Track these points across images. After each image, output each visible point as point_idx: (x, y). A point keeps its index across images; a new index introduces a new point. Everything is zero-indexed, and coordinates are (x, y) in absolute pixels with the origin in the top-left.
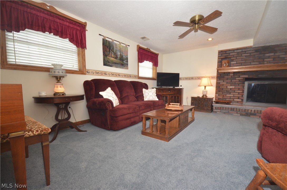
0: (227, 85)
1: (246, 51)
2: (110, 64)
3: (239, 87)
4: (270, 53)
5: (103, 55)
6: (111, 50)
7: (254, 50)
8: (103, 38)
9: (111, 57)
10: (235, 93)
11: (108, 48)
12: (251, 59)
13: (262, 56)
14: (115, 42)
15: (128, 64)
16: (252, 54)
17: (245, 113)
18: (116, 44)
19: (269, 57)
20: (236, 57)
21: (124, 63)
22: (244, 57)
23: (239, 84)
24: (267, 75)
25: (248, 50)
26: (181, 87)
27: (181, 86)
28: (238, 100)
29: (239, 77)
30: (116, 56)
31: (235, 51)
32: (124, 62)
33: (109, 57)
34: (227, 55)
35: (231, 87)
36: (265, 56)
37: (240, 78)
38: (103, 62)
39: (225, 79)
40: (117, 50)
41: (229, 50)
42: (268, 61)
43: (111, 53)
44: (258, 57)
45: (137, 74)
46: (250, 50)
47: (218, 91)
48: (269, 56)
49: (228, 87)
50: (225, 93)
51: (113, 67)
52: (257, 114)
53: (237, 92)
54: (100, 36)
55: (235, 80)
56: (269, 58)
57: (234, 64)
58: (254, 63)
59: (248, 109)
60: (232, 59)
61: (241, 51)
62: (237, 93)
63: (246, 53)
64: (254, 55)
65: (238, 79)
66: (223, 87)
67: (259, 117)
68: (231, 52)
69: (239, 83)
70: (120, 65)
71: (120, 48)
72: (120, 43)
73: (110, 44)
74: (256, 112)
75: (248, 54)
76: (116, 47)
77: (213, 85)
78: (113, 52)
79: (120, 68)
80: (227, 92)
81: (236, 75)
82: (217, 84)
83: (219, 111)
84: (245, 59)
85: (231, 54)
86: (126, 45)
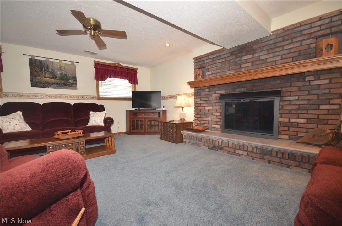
0: (205, 105)
1: (220, 56)
2: (43, 85)
3: (216, 107)
4: (248, 55)
5: (31, 76)
6: (43, 70)
7: (229, 53)
8: (31, 58)
9: (45, 77)
10: (213, 116)
11: (38, 68)
12: (226, 66)
13: (239, 61)
14: (50, 60)
15: (76, 84)
16: (227, 59)
17: (213, 145)
18: (52, 63)
19: (247, 61)
20: (211, 65)
21: (70, 83)
22: (219, 64)
23: (216, 103)
24: (245, 88)
25: (223, 54)
26: (164, 109)
27: (164, 107)
28: (216, 125)
29: (216, 93)
30: (54, 76)
31: (210, 57)
32: (69, 81)
33: (41, 78)
34: (202, 64)
35: (208, 108)
36: (241, 60)
37: (216, 95)
38: (31, 83)
39: (201, 96)
40: (54, 70)
41: (204, 56)
42: (246, 67)
43: (44, 73)
44: (233, 62)
45: (96, 95)
46: (225, 54)
47: (196, 113)
48: (247, 59)
49: (206, 108)
50: (203, 116)
51: (49, 88)
52: (225, 148)
53: (214, 115)
54: (25, 56)
55: (211, 98)
56: (247, 63)
57: (209, 75)
58: (229, 71)
59: (216, 140)
60: (207, 68)
61: (215, 56)
62: (215, 117)
63: (221, 58)
64: (230, 60)
65: (214, 95)
66: (201, 107)
67: (227, 152)
68: (205, 58)
69: (216, 101)
70: (62, 85)
71: (61, 66)
72: (61, 61)
73: (42, 63)
74: (224, 145)
75: (223, 60)
76: (53, 66)
77: (191, 105)
78: (48, 71)
79: (62, 89)
80: (204, 115)
81: (212, 91)
82: (196, 103)
83: (188, 141)
84: (220, 67)
85: (206, 62)
86: (73, 63)
